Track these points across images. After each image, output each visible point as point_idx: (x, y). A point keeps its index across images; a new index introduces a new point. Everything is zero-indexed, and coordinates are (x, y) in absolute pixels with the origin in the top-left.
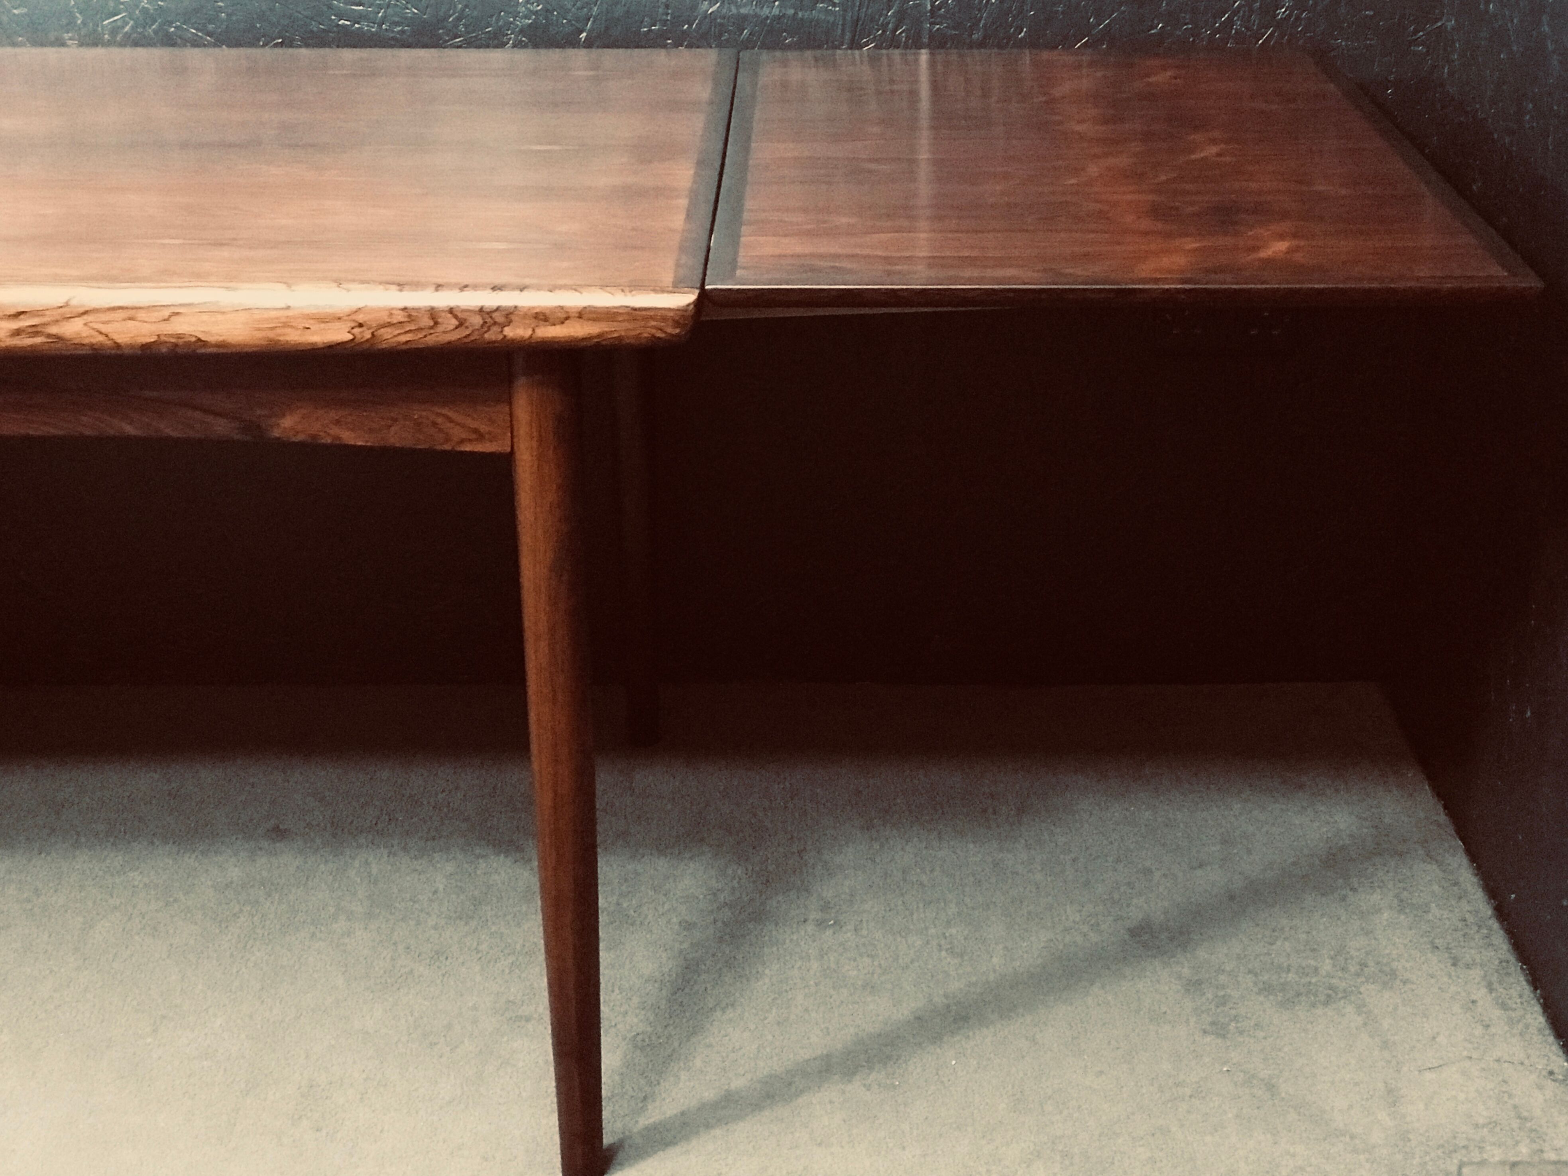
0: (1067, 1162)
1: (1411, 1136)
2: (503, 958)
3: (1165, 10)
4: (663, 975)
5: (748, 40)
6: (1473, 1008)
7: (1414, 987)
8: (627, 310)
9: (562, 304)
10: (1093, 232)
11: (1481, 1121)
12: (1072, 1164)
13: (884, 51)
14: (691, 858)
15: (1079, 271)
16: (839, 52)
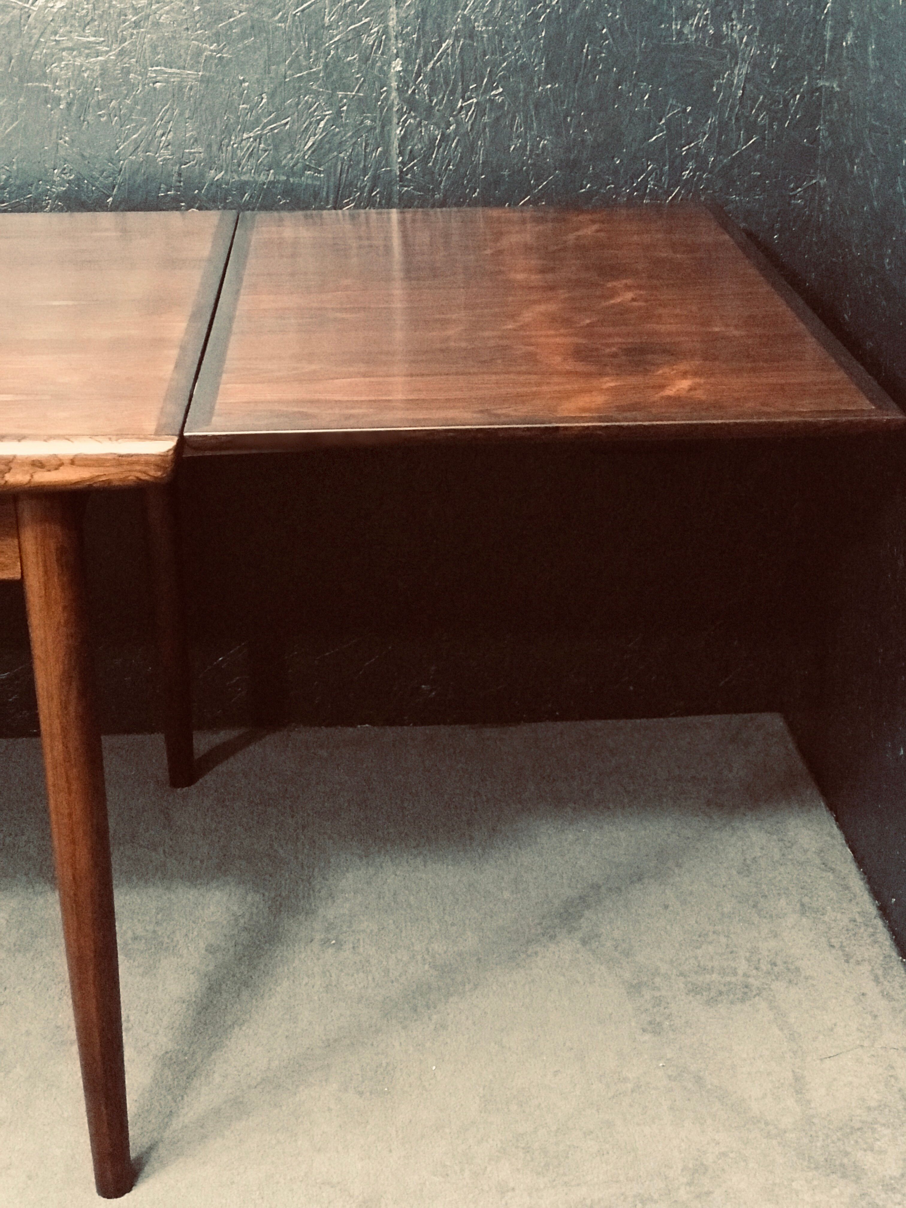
0: (529, 1158)
1: (815, 1120)
2: (54, 986)
3: (592, 173)
4: (191, 996)
5: (248, 203)
6: (863, 999)
7: (814, 982)
8: (114, 456)
9: (56, 453)
10: (525, 373)
11: (873, 1104)
12: (532, 1160)
13: (362, 211)
14: (218, 887)
15: (511, 411)
16: (325, 212)
